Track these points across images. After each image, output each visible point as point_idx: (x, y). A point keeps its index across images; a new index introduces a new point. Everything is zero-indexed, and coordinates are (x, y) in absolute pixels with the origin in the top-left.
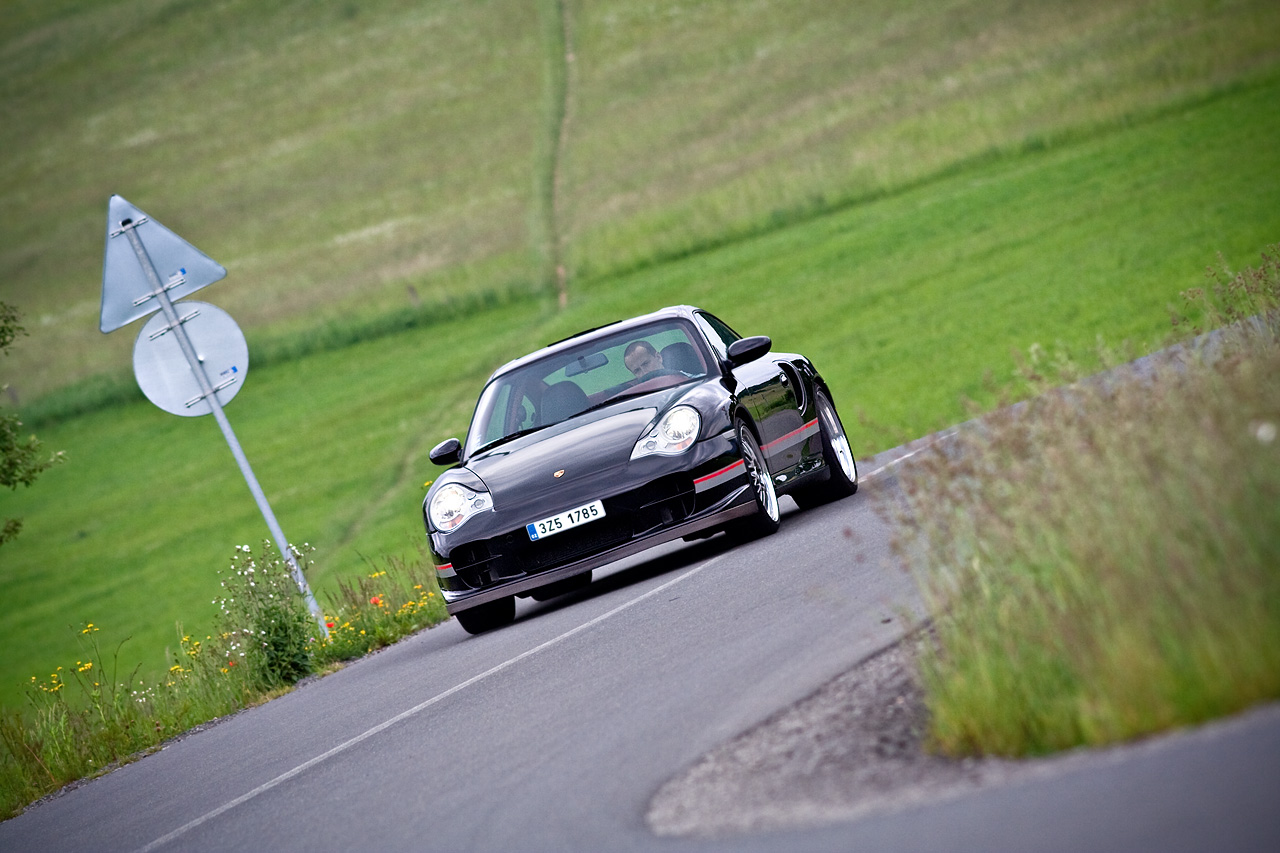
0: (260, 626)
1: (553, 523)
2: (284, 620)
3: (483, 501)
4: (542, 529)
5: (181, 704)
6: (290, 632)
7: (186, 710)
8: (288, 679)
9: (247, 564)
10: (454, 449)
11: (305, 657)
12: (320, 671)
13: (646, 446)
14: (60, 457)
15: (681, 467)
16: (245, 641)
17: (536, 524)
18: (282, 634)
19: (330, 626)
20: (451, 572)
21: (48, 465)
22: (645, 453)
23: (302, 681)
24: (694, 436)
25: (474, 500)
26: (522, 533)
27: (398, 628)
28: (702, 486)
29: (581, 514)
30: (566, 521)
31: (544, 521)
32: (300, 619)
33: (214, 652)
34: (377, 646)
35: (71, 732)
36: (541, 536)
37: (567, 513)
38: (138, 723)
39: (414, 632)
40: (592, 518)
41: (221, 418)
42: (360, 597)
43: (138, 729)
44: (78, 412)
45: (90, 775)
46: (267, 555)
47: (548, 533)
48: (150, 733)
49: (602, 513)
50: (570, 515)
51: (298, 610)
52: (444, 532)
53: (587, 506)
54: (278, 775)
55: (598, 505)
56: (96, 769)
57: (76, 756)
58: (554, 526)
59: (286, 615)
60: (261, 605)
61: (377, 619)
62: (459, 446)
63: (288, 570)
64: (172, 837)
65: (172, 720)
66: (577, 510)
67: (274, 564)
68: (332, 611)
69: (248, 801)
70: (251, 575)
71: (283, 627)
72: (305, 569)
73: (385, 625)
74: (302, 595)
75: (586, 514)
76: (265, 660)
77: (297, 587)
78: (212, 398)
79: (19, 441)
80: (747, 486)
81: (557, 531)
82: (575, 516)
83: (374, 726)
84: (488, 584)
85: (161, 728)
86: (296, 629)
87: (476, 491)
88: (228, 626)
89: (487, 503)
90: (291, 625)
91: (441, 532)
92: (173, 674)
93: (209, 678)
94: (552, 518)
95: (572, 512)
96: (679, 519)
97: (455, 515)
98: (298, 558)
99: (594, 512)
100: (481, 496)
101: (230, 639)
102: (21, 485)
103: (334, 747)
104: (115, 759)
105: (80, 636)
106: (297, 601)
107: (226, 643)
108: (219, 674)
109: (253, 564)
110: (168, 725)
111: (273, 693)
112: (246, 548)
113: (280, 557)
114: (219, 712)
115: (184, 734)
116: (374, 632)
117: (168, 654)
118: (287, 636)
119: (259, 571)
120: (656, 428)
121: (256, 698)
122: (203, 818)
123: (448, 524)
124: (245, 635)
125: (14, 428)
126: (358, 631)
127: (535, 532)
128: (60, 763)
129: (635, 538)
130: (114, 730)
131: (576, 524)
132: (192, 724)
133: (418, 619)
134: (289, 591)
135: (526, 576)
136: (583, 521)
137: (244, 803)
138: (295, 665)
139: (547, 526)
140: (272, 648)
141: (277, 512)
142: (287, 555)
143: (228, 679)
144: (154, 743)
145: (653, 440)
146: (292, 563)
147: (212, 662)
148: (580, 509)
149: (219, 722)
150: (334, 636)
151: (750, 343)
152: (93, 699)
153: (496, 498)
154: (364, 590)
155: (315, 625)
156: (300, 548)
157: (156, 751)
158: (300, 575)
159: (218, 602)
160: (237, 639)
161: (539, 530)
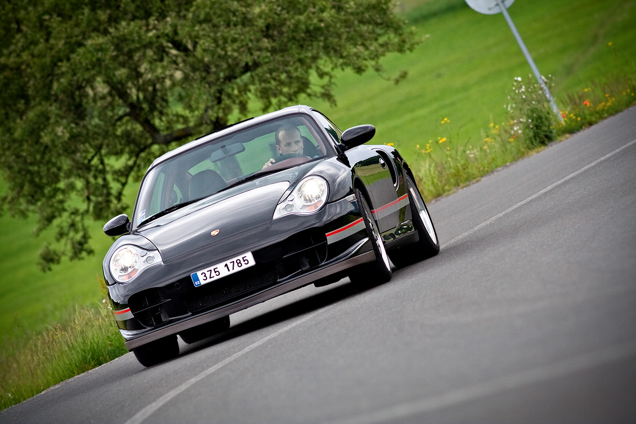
0: (529, 117)
1: (213, 271)
2: (540, 114)
3: (153, 258)
4: (203, 277)
5: (490, 157)
6: (544, 120)
7: (493, 160)
8: (543, 143)
9: (521, 87)
10: (123, 222)
11: (551, 132)
12: (559, 138)
13: (285, 208)
14: (428, 38)
15: (315, 224)
16: (521, 125)
17: (199, 273)
18: (539, 121)
19: (564, 117)
20: (130, 315)
21: (421, 42)
22: (285, 213)
23: (550, 144)
24: (324, 199)
25: (145, 257)
26: (187, 281)
27: (597, 116)
28: (332, 238)
29: (236, 264)
30: (223, 270)
31: (205, 271)
32: (548, 113)
33: (506, 131)
34: (587, 125)
35: (437, 173)
36: (203, 282)
37: (224, 263)
38: (470, 167)
39: (605, 118)
40: (244, 267)
41: (506, 14)
42: (577, 101)
43: (470, 170)
44: (434, 14)
45: (446, 194)
46: (530, 82)
47: (209, 280)
48: (475, 171)
49: (252, 262)
50: (226, 265)
51: (547, 109)
52: (122, 283)
53: (240, 257)
54: (540, 191)
55: (249, 256)
56: (449, 191)
57: (440, 184)
58: (213, 274)
59: (541, 111)
60: (528, 107)
61: (587, 112)
62: (128, 221)
63: (541, 89)
64: (488, 223)
65: (486, 165)
66: (232, 260)
67: (534, 87)
68: (564, 109)
69: (526, 203)
70: (523, 92)
71: (540, 118)
72: (550, 88)
73: (591, 115)
74: (548, 101)
75: (239, 264)
76: (531, 134)
77: (546, 98)
78: (501, 5)
79: (406, 30)
80: (366, 239)
81: (216, 278)
82: (230, 266)
83: (587, 165)
84: (160, 324)
85: (481, 169)
86: (546, 118)
87: (148, 250)
88: (513, 118)
89: (157, 259)
90: (543, 116)
91: (120, 283)
92: (486, 142)
93: (504, 144)
94: (212, 268)
95: (228, 262)
96: (314, 266)
97: (130, 270)
98: (546, 83)
99: (246, 262)
100: (151, 254)
101: (514, 124)
102: (408, 52)
103: (567, 176)
104: (459, 185)
105: (441, 125)
106: (546, 104)
107: (512, 127)
108: (509, 142)
109: (523, 87)
110: (484, 167)
111: (536, 150)
112: (519, 79)
113: (537, 82)
114: (509, 161)
115: (492, 172)
116: (585, 118)
117: (483, 134)
118: (542, 122)
119: (527, 89)
120: (292, 194)
121: (528, 153)
122: (504, 213)
123: (124, 277)
124: (521, 122)
125: (404, 23)
126: (577, 118)
127: (198, 280)
128: (432, 188)
129: (279, 282)
130: (458, 171)
131: (232, 272)
132: (497, 167)
133: (607, 112)
134: (542, 99)
135: (192, 315)
136: (237, 269)
137: (523, 205)
138: (547, 136)
139: (208, 274)
140: (535, 128)
141: (536, 61)
142: (541, 81)
143: (513, 144)
144: (478, 177)
145: (291, 203)
146: (543, 85)
147: (505, 136)
148: (234, 260)
149: (510, 165)
150: (565, 121)
151: (359, 130)
152: (447, 156)
153: (164, 255)
154: (580, 98)
155: (556, 116)
156: (547, 77)
157: (478, 181)
158: (547, 91)
159: (507, 107)
160: (517, 124)
161: (201, 277)
